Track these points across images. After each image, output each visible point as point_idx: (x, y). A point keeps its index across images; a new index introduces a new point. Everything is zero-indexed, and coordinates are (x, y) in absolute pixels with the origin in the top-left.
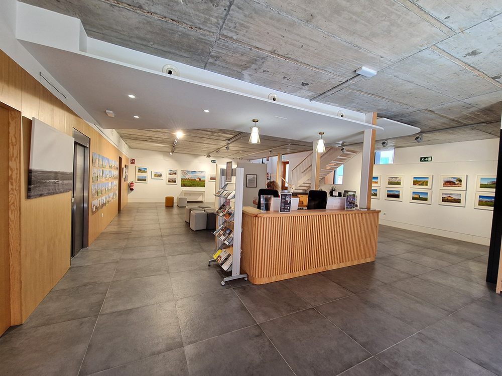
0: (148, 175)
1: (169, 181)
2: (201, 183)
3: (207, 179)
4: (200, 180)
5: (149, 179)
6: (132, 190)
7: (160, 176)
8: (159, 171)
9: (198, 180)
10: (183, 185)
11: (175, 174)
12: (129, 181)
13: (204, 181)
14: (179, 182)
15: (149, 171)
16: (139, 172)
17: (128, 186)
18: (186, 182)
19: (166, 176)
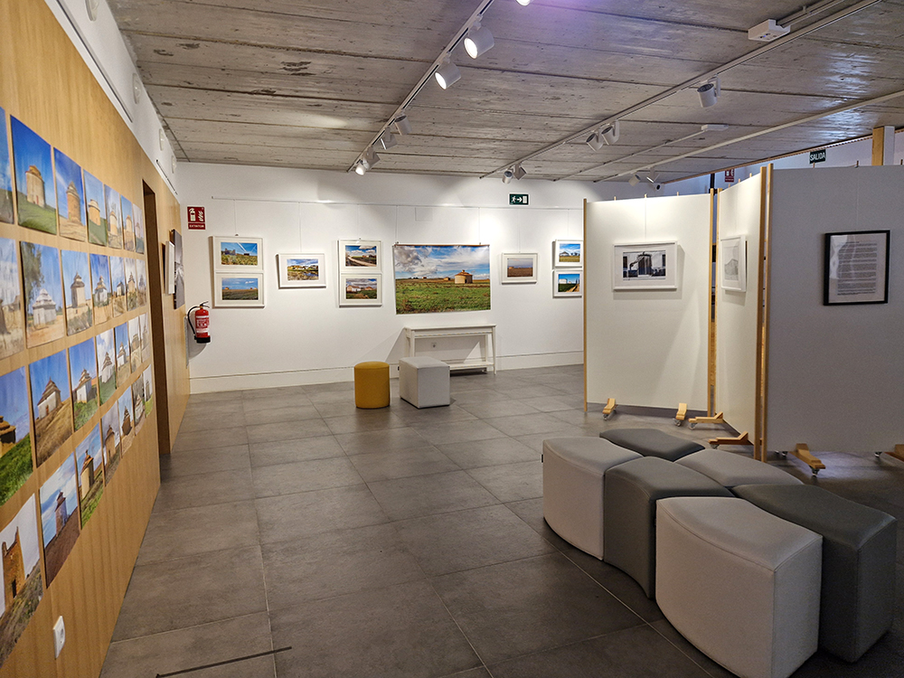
0: (264, 273)
1: (350, 295)
2: (473, 293)
3: (496, 274)
4: (469, 279)
5: (267, 289)
6: (204, 339)
7: (313, 272)
8: (305, 252)
9: (459, 280)
10: (405, 307)
11: (373, 260)
12: (190, 304)
13: (485, 284)
14: (387, 293)
15: (266, 256)
16: (225, 262)
17: (185, 323)
18: (416, 295)
19: (335, 275)
